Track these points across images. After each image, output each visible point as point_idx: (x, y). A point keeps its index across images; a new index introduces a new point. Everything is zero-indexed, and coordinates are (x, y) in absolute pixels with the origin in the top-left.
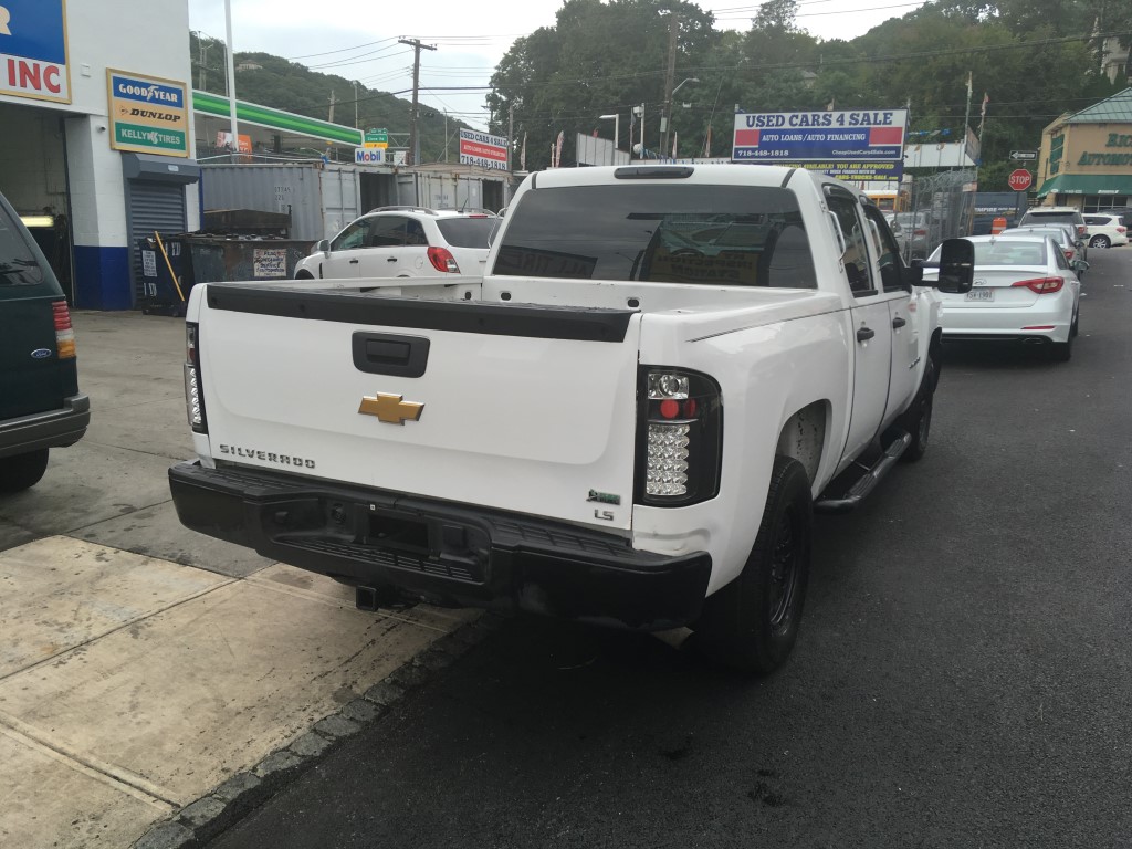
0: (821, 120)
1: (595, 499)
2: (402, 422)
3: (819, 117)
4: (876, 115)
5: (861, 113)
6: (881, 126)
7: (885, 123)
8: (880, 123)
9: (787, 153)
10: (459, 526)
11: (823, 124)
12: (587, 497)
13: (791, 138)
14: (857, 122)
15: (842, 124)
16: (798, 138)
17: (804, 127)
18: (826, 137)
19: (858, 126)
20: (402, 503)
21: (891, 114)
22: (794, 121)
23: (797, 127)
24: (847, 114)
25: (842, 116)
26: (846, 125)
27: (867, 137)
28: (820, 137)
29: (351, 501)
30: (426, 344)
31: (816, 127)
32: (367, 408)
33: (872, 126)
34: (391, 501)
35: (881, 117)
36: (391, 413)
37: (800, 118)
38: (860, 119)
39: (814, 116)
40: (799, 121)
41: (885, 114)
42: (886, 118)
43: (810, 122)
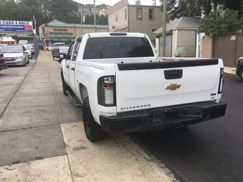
0: (11, 23)
1: (212, 95)
2: (176, 89)
3: (11, 22)
4: (25, 22)
5: (21, 22)
6: (27, 25)
7: (27, 24)
8: (26, 24)
9: (3, 30)
11: (12, 24)
12: (210, 95)
13: (4, 27)
14: (21, 24)
15: (17, 24)
16: (6, 27)
17: (7, 24)
18: (13, 27)
19: (21, 25)
20: (173, 108)
21: (29, 22)
22: (4, 22)
23: (5, 24)
24: (18, 22)
25: (16, 22)
26: (18, 24)
27: (24, 27)
28: (12, 27)
29: (160, 111)
31: (10, 24)
33: (24, 25)
34: (170, 108)
35: (26, 23)
37: (5, 22)
38: (21, 23)
39: (9, 22)
40: (5, 23)
41: (27, 22)
42: (27, 23)
43: (8, 23)
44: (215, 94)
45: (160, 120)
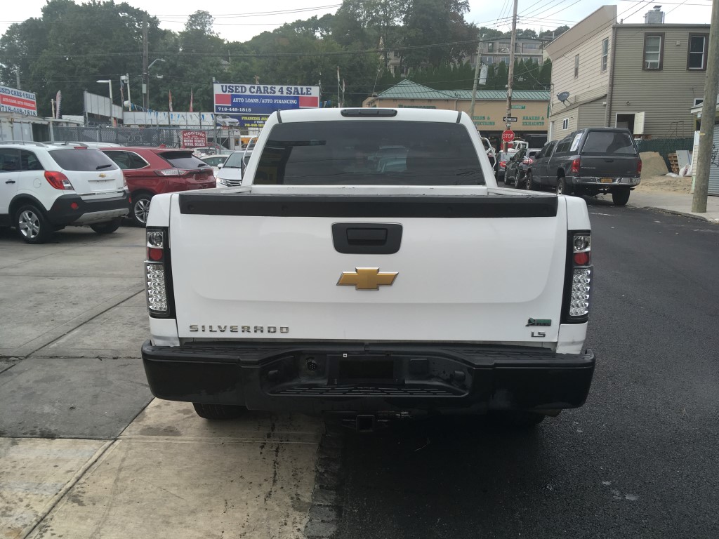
0: (269, 90)
1: (533, 325)
2: (377, 289)
3: (268, 88)
4: (302, 89)
5: (293, 87)
6: (306, 96)
7: (307, 94)
8: (304, 94)
9: (250, 110)
10: (424, 358)
11: (271, 93)
12: (527, 323)
13: (251, 101)
14: (291, 93)
15: (282, 93)
16: (256, 101)
17: (259, 94)
18: (274, 101)
19: (292, 95)
20: (371, 349)
21: (310, 89)
22: (253, 90)
23: (255, 94)
24: (285, 87)
25: (282, 88)
26: (285, 94)
27: (298, 102)
28: (270, 101)
29: (325, 353)
30: (399, 228)
31: (266, 94)
32: (345, 281)
33: (300, 95)
34: (362, 349)
35: (305, 90)
36: (371, 282)
37: (256, 88)
38: (293, 91)
39: (264, 87)
40: (255, 90)
41: (307, 89)
42: (308, 91)
43: (263, 91)
44: (547, 323)
45: (325, 382)
